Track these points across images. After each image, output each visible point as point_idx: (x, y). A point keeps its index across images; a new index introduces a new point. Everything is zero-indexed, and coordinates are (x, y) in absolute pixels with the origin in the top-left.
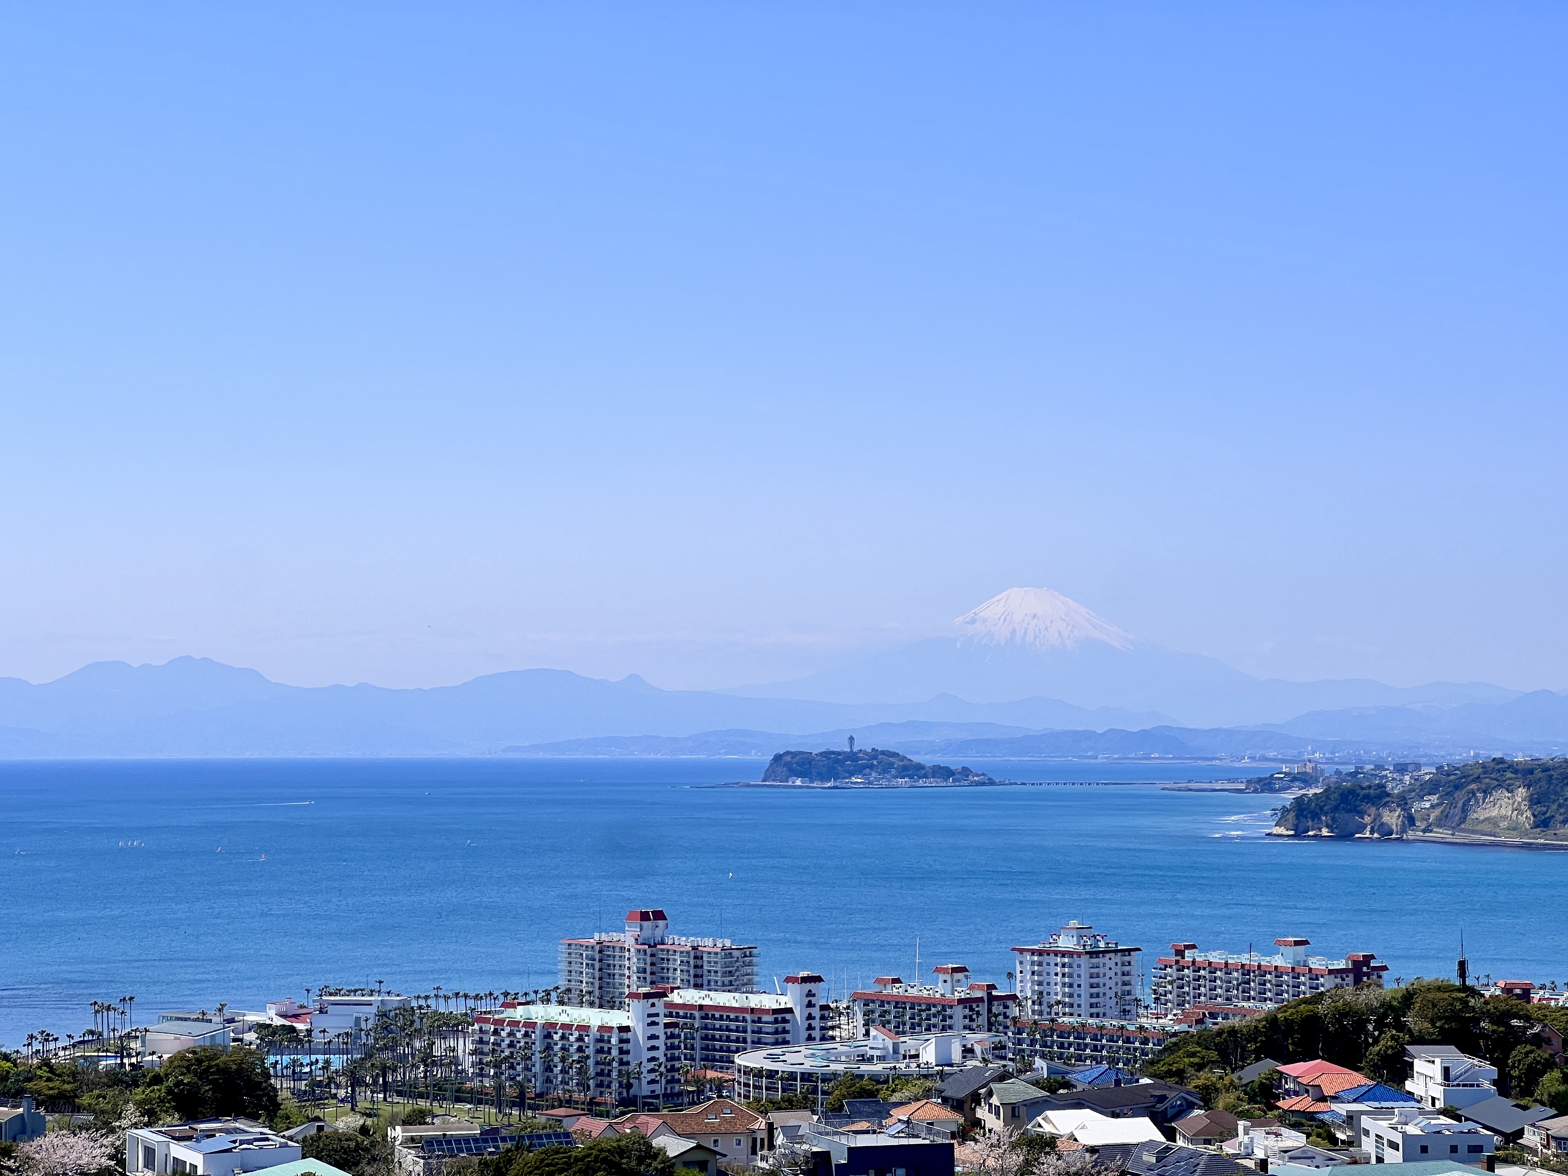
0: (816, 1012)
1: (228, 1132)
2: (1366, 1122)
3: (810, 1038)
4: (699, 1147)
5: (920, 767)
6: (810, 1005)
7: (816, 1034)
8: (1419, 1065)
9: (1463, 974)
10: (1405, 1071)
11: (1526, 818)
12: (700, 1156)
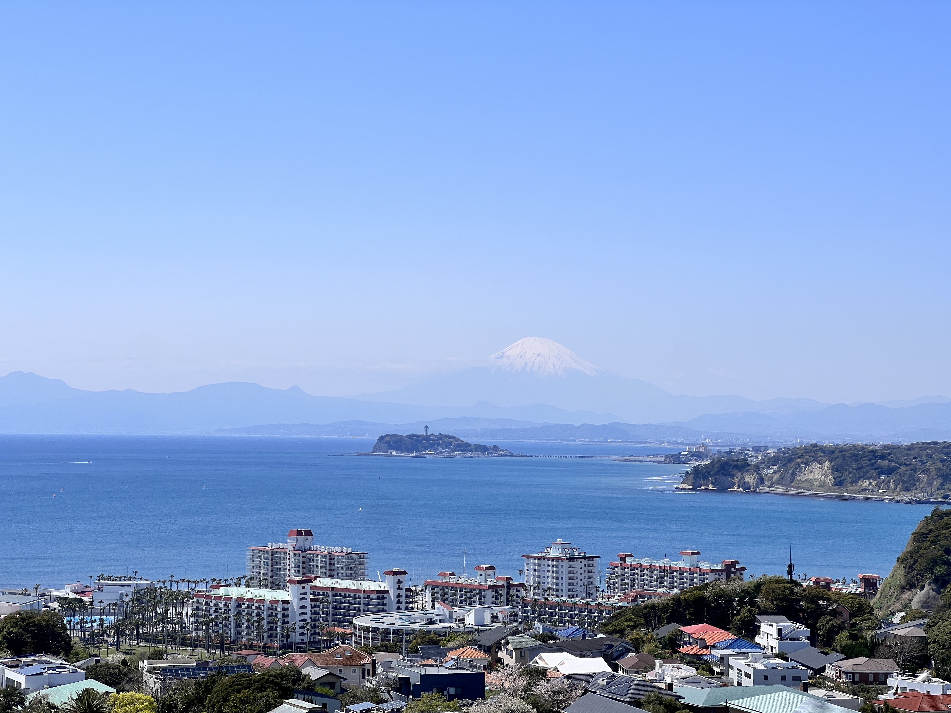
0: (403, 593)
1: (41, 662)
2: (731, 661)
3: (399, 608)
4: (330, 674)
5: (467, 445)
6: (399, 588)
7: (403, 606)
8: (764, 627)
9: (790, 573)
10: (755, 631)
11: (830, 480)
12: (331, 679)
